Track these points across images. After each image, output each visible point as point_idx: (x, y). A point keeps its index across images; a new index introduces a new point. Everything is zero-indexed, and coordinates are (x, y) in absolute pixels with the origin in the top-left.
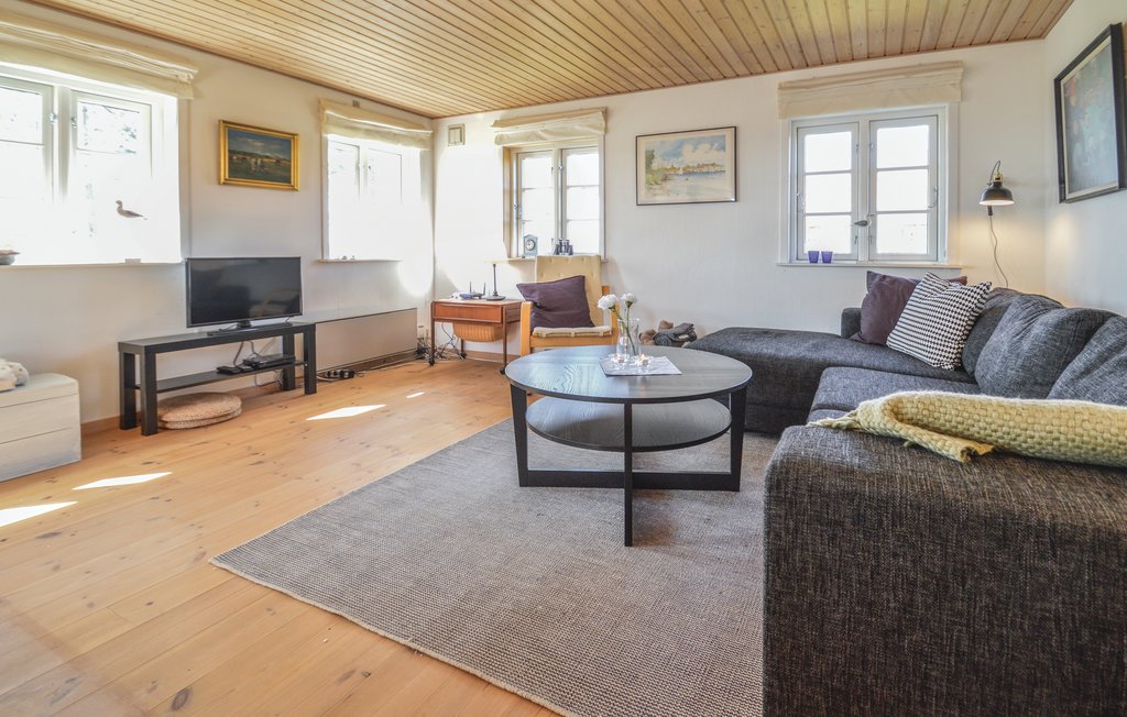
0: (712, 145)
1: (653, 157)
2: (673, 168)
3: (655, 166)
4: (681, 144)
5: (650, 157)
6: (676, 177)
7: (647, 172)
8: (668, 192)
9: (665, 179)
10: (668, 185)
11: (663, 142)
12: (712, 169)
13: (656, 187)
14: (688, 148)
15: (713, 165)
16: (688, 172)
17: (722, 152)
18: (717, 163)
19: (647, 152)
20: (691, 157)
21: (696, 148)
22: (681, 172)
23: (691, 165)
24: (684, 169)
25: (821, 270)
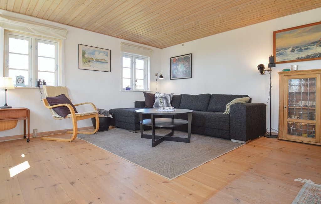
0: (104, 54)
1: (85, 53)
2: (92, 58)
3: (86, 56)
4: (95, 51)
5: (84, 53)
6: (93, 61)
7: (83, 58)
8: (90, 66)
9: (90, 61)
10: (91, 64)
11: (88, 49)
12: (104, 61)
13: (87, 63)
14: (97, 53)
15: (104, 60)
16: (97, 61)
17: (107, 57)
18: (106, 60)
19: (83, 51)
20: (98, 56)
21: (99, 54)
22: (95, 60)
23: (98, 58)
24: (96, 59)
25: (128, 92)
